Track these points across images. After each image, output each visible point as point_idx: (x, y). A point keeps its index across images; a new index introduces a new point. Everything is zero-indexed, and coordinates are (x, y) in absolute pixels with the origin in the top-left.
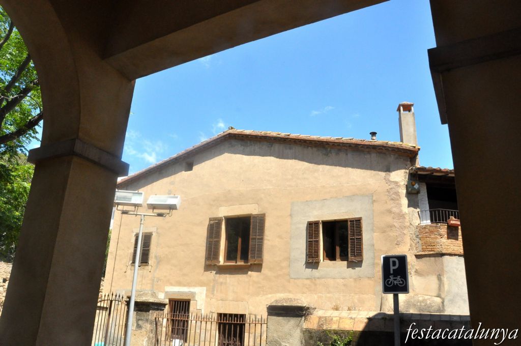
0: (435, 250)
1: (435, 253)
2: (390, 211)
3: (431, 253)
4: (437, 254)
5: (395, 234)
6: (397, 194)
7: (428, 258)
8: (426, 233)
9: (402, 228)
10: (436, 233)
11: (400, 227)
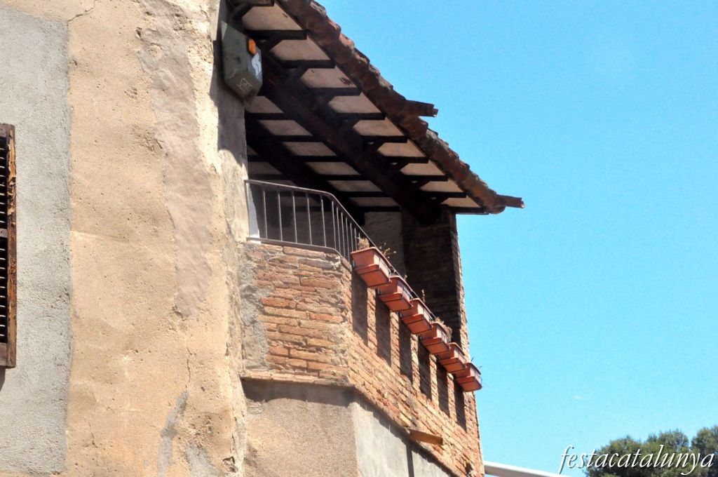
0: (323, 368)
1: (322, 381)
2: (152, 145)
3: (311, 379)
4: (332, 387)
5: (170, 259)
6: (180, 64)
7: (295, 403)
8: (287, 285)
9: (199, 240)
10: (326, 294)
11: (191, 229)
